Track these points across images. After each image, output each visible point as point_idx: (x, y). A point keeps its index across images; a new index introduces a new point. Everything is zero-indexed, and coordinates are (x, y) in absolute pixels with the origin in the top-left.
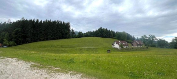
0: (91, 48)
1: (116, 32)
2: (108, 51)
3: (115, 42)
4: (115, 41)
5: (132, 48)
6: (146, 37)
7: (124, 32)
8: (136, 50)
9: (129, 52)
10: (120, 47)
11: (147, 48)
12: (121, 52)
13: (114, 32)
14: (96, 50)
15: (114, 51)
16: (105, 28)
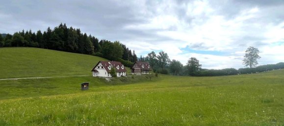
0: (33, 80)
1: (101, 41)
2: (83, 85)
3: (100, 65)
4: (100, 62)
5: (133, 78)
6: (155, 55)
7: (117, 44)
8: (140, 80)
9: (127, 86)
10: (110, 76)
11: (156, 75)
12: (112, 87)
13: (97, 40)
14: (48, 85)
15: (97, 85)
16: (75, 28)
